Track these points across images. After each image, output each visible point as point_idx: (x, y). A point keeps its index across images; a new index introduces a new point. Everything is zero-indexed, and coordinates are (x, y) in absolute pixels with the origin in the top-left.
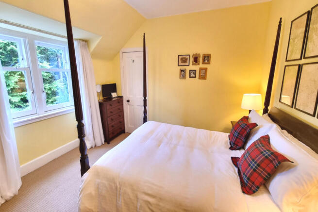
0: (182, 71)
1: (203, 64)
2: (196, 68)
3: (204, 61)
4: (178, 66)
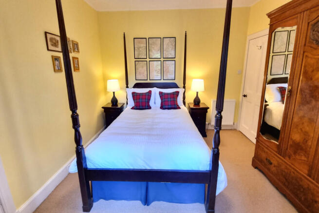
0: (54, 59)
4: (48, 50)
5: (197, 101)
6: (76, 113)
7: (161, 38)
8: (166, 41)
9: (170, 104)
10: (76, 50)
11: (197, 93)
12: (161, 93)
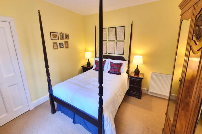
0: (54, 43)
1: (66, 39)
2: (63, 41)
3: (66, 38)
4: (51, 40)
5: (137, 72)
6: (48, 69)
7: (115, 27)
8: (119, 29)
9: (114, 71)
10: (67, 38)
11: (137, 66)
12: (111, 63)
